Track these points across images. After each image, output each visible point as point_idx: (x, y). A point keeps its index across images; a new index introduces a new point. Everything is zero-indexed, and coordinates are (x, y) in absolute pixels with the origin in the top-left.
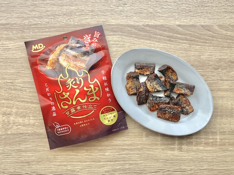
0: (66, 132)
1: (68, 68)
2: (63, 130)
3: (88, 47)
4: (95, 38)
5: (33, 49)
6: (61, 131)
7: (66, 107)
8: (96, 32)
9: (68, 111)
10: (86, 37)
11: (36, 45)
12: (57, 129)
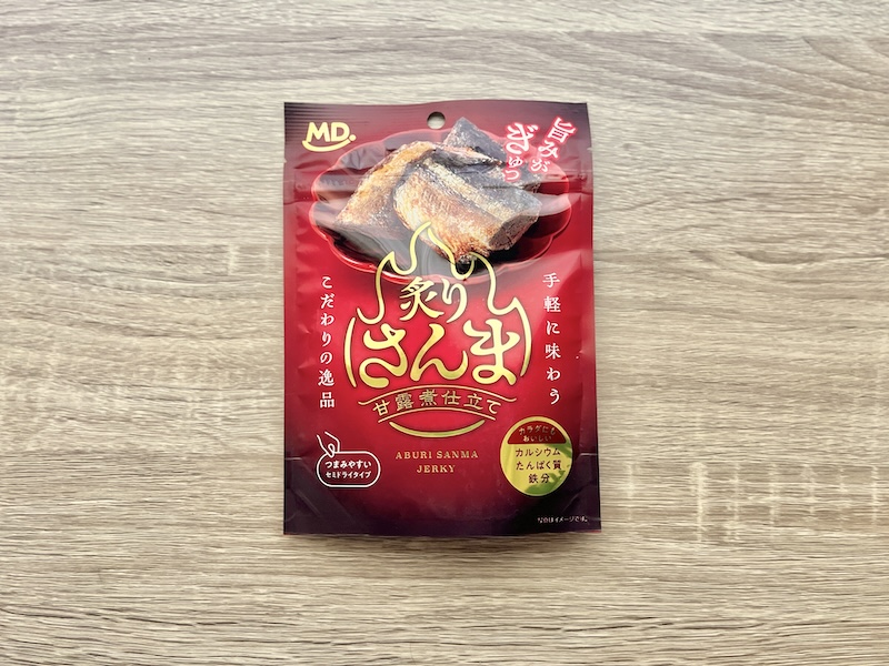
0: (359, 480)
1: (423, 237)
2: (348, 469)
3: (517, 168)
4: (551, 140)
5: (309, 138)
6: (340, 469)
7: (382, 383)
8: (559, 120)
9: (386, 399)
10: (517, 132)
11: (325, 125)
12: (327, 458)
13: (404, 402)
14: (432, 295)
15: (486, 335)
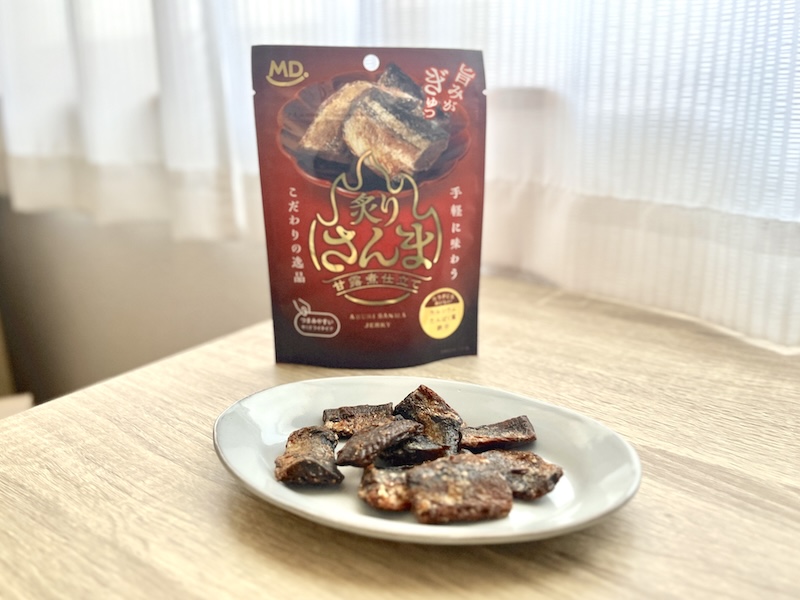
0: (324, 332)
1: (367, 162)
2: (317, 325)
3: (433, 108)
4: (457, 84)
5: (271, 73)
6: (311, 324)
7: (340, 268)
8: (463, 66)
9: (342, 280)
10: (432, 76)
12: (302, 316)
13: (356, 283)
14: (374, 206)
15: (412, 235)
